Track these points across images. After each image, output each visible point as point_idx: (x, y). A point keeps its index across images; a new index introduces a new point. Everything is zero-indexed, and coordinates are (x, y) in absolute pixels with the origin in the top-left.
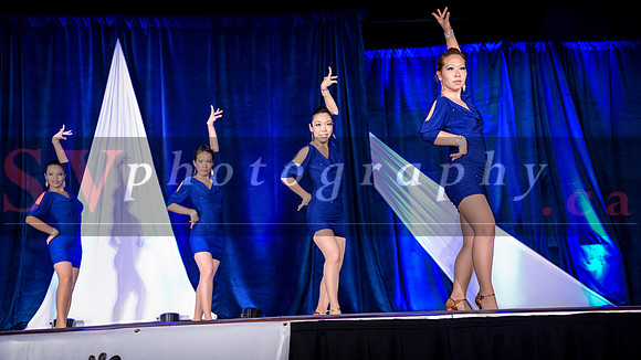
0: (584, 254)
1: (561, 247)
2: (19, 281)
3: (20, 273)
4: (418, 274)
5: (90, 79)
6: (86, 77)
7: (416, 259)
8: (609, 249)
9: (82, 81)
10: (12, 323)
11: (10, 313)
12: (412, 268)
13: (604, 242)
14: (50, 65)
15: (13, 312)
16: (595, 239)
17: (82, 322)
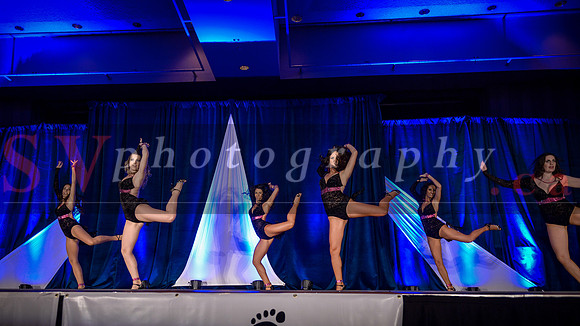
0: (519, 253)
1: (504, 248)
2: (171, 257)
4: (409, 262)
6: (212, 137)
7: (408, 253)
8: (535, 251)
9: (209, 139)
11: (166, 275)
12: (405, 258)
13: (532, 246)
15: (168, 275)
16: (526, 244)
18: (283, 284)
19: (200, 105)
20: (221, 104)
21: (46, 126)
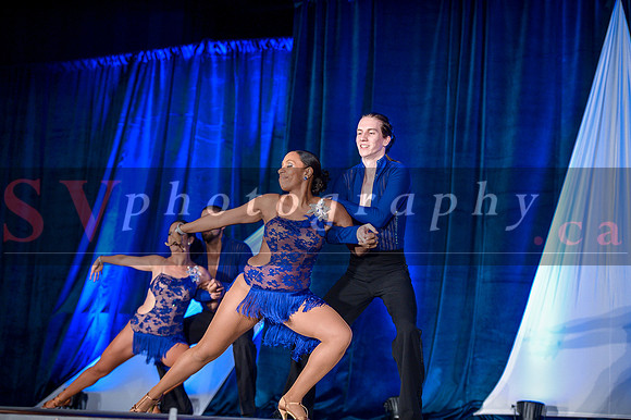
2: (472, 342)
3: (473, 331)
5: (576, 56)
6: (570, 54)
9: (564, 60)
10: (464, 400)
11: (461, 387)
14: (522, 40)
15: (465, 385)
17: (555, 409)
21: (211, 46)
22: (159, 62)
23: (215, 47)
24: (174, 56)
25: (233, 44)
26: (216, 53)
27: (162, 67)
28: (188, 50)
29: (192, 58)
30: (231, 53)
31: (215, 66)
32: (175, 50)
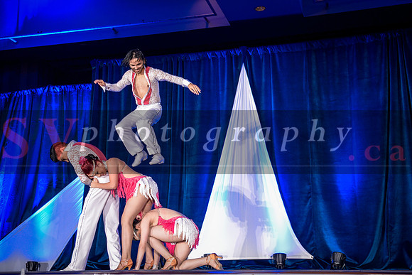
5: (226, 91)
6: (223, 90)
9: (220, 93)
18: (310, 257)
19: (210, 56)
20: (232, 53)
21: (52, 88)
22: (25, 96)
23: (53, 88)
24: (33, 93)
25: (62, 87)
26: (54, 92)
27: (27, 99)
28: (40, 90)
29: (42, 94)
30: (61, 91)
31: (54, 98)
32: (33, 90)
